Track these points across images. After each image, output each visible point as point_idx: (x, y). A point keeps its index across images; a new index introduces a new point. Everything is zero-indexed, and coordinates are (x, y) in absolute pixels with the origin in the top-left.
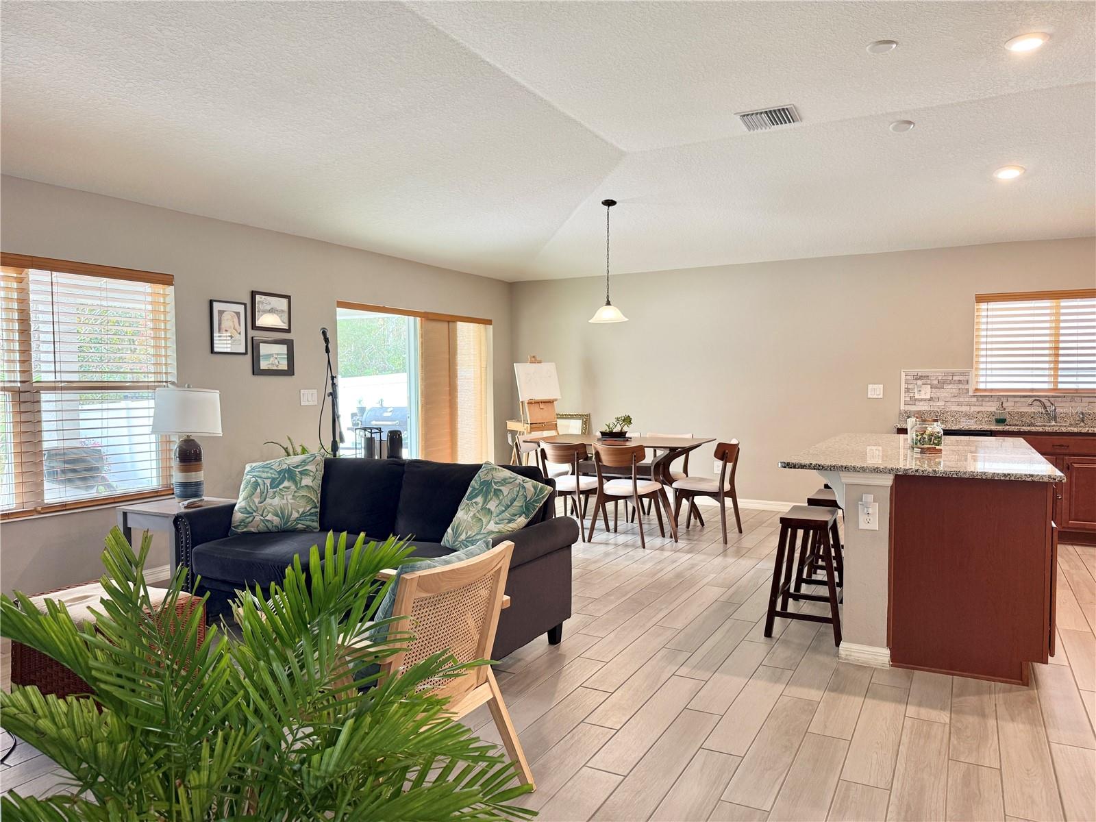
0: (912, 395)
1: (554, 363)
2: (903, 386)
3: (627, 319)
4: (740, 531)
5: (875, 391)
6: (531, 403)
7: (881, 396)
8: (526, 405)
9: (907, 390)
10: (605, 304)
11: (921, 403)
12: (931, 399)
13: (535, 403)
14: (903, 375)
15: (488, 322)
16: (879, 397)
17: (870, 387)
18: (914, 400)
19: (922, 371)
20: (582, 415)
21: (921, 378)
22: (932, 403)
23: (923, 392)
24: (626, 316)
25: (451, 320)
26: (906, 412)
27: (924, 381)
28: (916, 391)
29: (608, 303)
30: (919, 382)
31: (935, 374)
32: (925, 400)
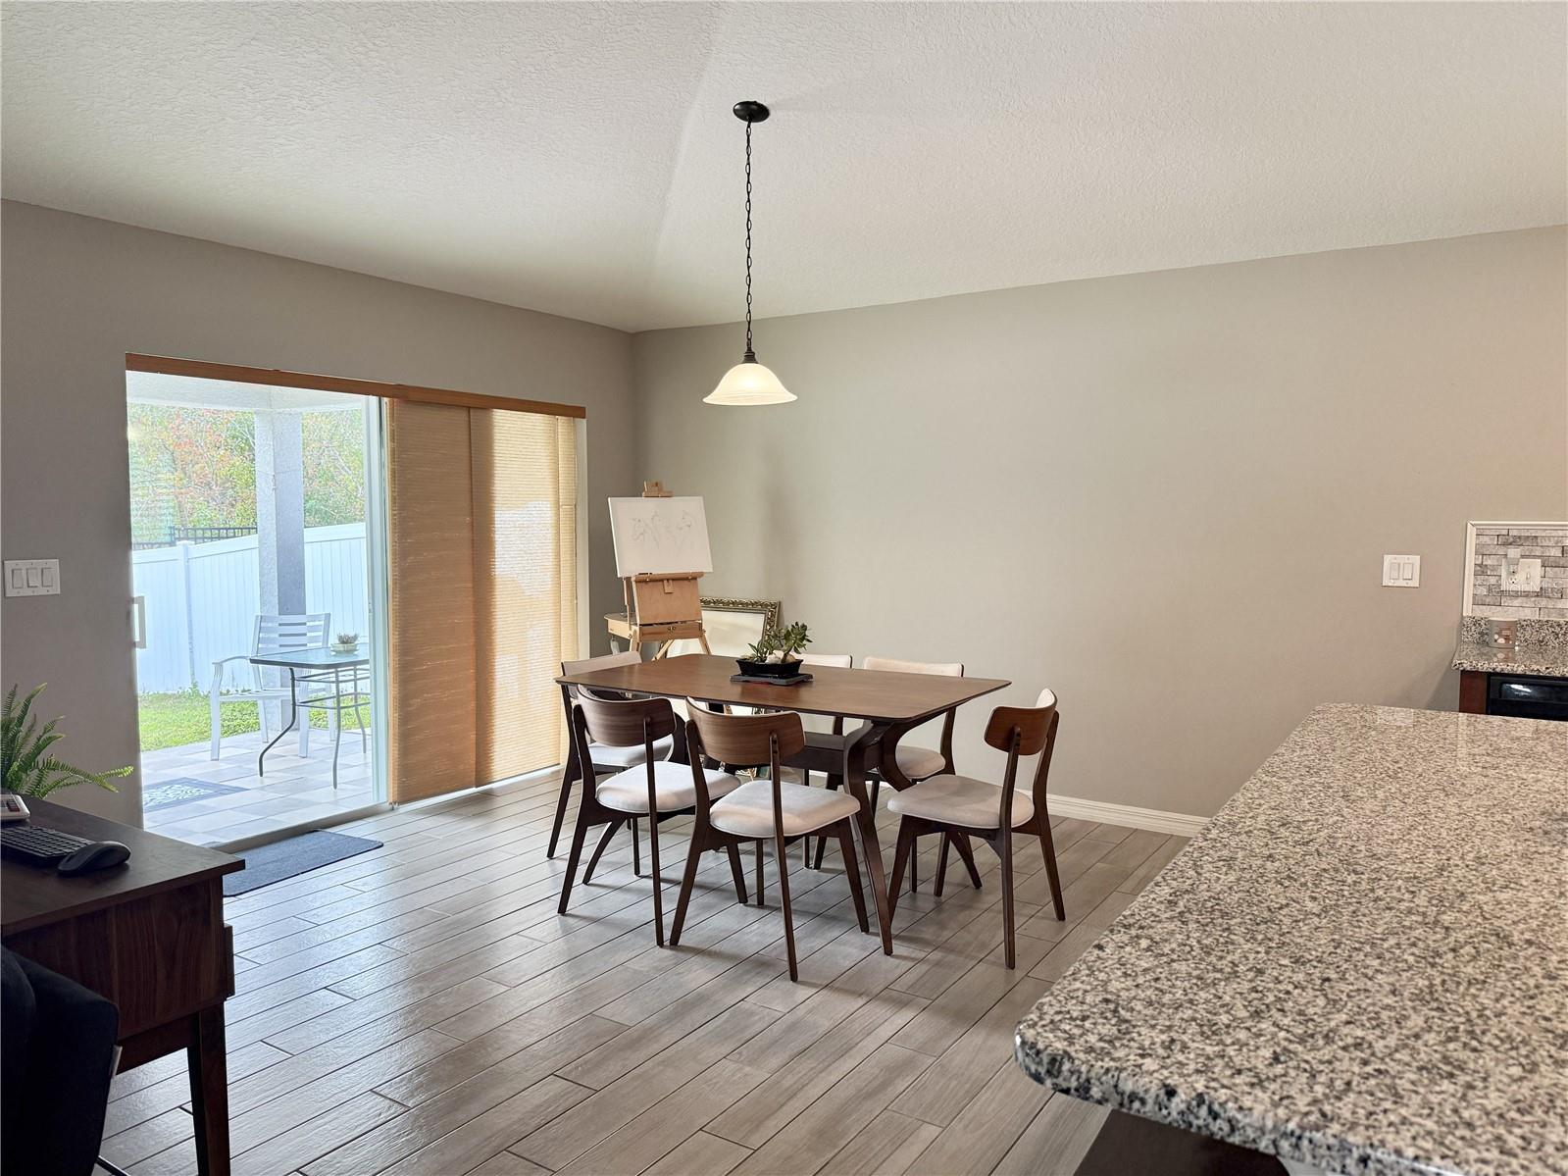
0: (1493, 580)
1: (701, 498)
2: (1471, 560)
3: (794, 398)
4: (1061, 916)
5: (1401, 570)
6: (645, 581)
7: (1415, 583)
8: (634, 583)
9: (1481, 570)
10: (743, 358)
11: (1517, 602)
12: (1541, 593)
13: (651, 581)
14: (1472, 532)
15: (575, 412)
16: (1411, 584)
17: (1388, 559)
18: (1497, 595)
19: (1519, 525)
20: (764, 605)
21: (1516, 541)
22: (1543, 602)
23: (1520, 577)
24: (790, 390)
25: (482, 405)
26: (1476, 622)
27: (1525, 550)
28: (1504, 574)
29: (750, 357)
30: (1513, 552)
31: (1554, 533)
32: (1527, 595)
